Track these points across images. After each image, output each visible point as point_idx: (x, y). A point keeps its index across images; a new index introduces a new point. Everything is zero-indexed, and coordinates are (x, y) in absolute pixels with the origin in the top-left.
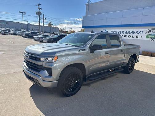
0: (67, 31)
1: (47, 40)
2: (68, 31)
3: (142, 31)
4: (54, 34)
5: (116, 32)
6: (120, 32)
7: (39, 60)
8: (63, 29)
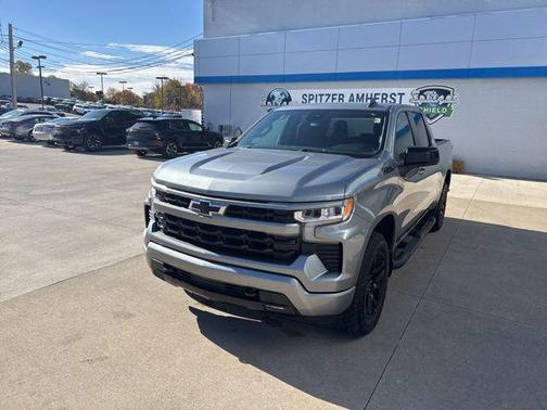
0: (100, 94)
1: (56, 132)
2: (105, 92)
3: (401, 95)
4: (53, 104)
5: (319, 97)
6: (333, 99)
7: (287, 217)
8: (84, 85)
